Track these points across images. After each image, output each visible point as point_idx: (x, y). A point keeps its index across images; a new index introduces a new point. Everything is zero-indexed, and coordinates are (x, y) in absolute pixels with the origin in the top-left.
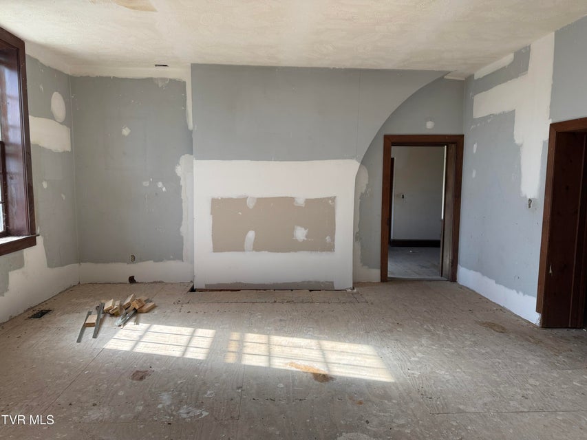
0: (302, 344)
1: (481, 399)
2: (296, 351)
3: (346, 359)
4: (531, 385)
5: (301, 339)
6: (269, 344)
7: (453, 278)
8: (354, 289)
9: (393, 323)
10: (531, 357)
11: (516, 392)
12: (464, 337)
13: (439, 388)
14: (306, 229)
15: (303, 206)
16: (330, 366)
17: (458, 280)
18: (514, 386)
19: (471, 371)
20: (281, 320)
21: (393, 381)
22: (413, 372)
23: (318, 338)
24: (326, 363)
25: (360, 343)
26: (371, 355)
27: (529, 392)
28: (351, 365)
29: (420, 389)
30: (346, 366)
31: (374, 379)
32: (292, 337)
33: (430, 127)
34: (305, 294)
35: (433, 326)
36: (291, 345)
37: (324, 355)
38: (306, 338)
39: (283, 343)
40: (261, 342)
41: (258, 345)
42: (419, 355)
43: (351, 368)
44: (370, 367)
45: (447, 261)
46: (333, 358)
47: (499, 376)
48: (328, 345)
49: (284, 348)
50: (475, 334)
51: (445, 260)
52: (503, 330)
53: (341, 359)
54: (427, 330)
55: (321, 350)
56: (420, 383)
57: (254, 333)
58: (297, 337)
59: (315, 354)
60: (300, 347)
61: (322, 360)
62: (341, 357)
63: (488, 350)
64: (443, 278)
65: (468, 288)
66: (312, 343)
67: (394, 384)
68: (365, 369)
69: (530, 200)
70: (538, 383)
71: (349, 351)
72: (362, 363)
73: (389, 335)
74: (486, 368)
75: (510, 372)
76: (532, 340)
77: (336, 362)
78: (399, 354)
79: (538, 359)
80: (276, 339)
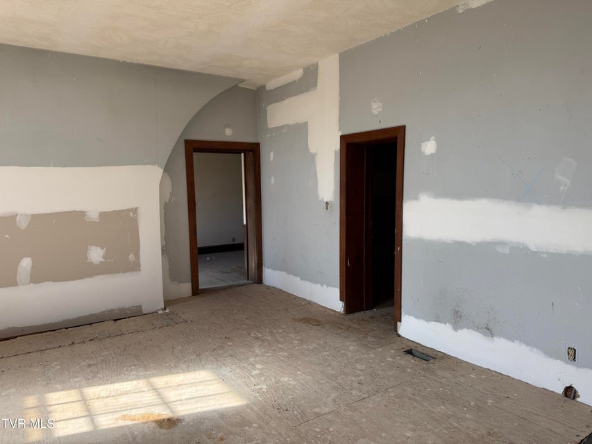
0: (128, 389)
1: (328, 396)
2: (123, 399)
3: (187, 393)
4: (360, 370)
5: (125, 383)
6: (84, 400)
7: (260, 280)
8: (165, 309)
9: (221, 339)
10: (348, 343)
11: (352, 381)
12: (290, 337)
13: (290, 397)
14: (102, 248)
15: (98, 221)
16: (171, 406)
17: (263, 282)
18: (348, 375)
19: (309, 370)
20: (89, 366)
21: (246, 403)
22: (259, 387)
23: (145, 377)
24: (166, 403)
25: (195, 370)
26: (211, 380)
27: (361, 377)
28: (195, 398)
29: (274, 403)
30: (189, 401)
31: (224, 406)
32: (111, 383)
33: (228, 134)
34: (109, 326)
35: (259, 332)
36: (115, 394)
37: (159, 395)
38: (131, 380)
39: (103, 394)
40: (71, 399)
41: (69, 405)
42: (258, 366)
43: (197, 401)
44: (216, 394)
45: (253, 265)
46: (171, 395)
47: (333, 369)
48: (160, 381)
49: (106, 400)
50: (298, 333)
51: (250, 264)
52: (318, 323)
53: (181, 395)
54: (257, 338)
55: (155, 389)
56: (271, 397)
57: (57, 390)
58: (118, 381)
59: (149, 397)
60: (126, 393)
61: (159, 401)
62: (180, 392)
63: (314, 345)
64: (249, 282)
65: (275, 288)
66: (141, 384)
67: (247, 406)
68: (212, 397)
69: (327, 203)
70: (364, 367)
71: (187, 382)
72: (206, 393)
73: (221, 352)
74: (320, 364)
75: (340, 362)
76: (343, 327)
77: (178, 398)
78: (238, 370)
79: (354, 343)
80: (92, 391)
